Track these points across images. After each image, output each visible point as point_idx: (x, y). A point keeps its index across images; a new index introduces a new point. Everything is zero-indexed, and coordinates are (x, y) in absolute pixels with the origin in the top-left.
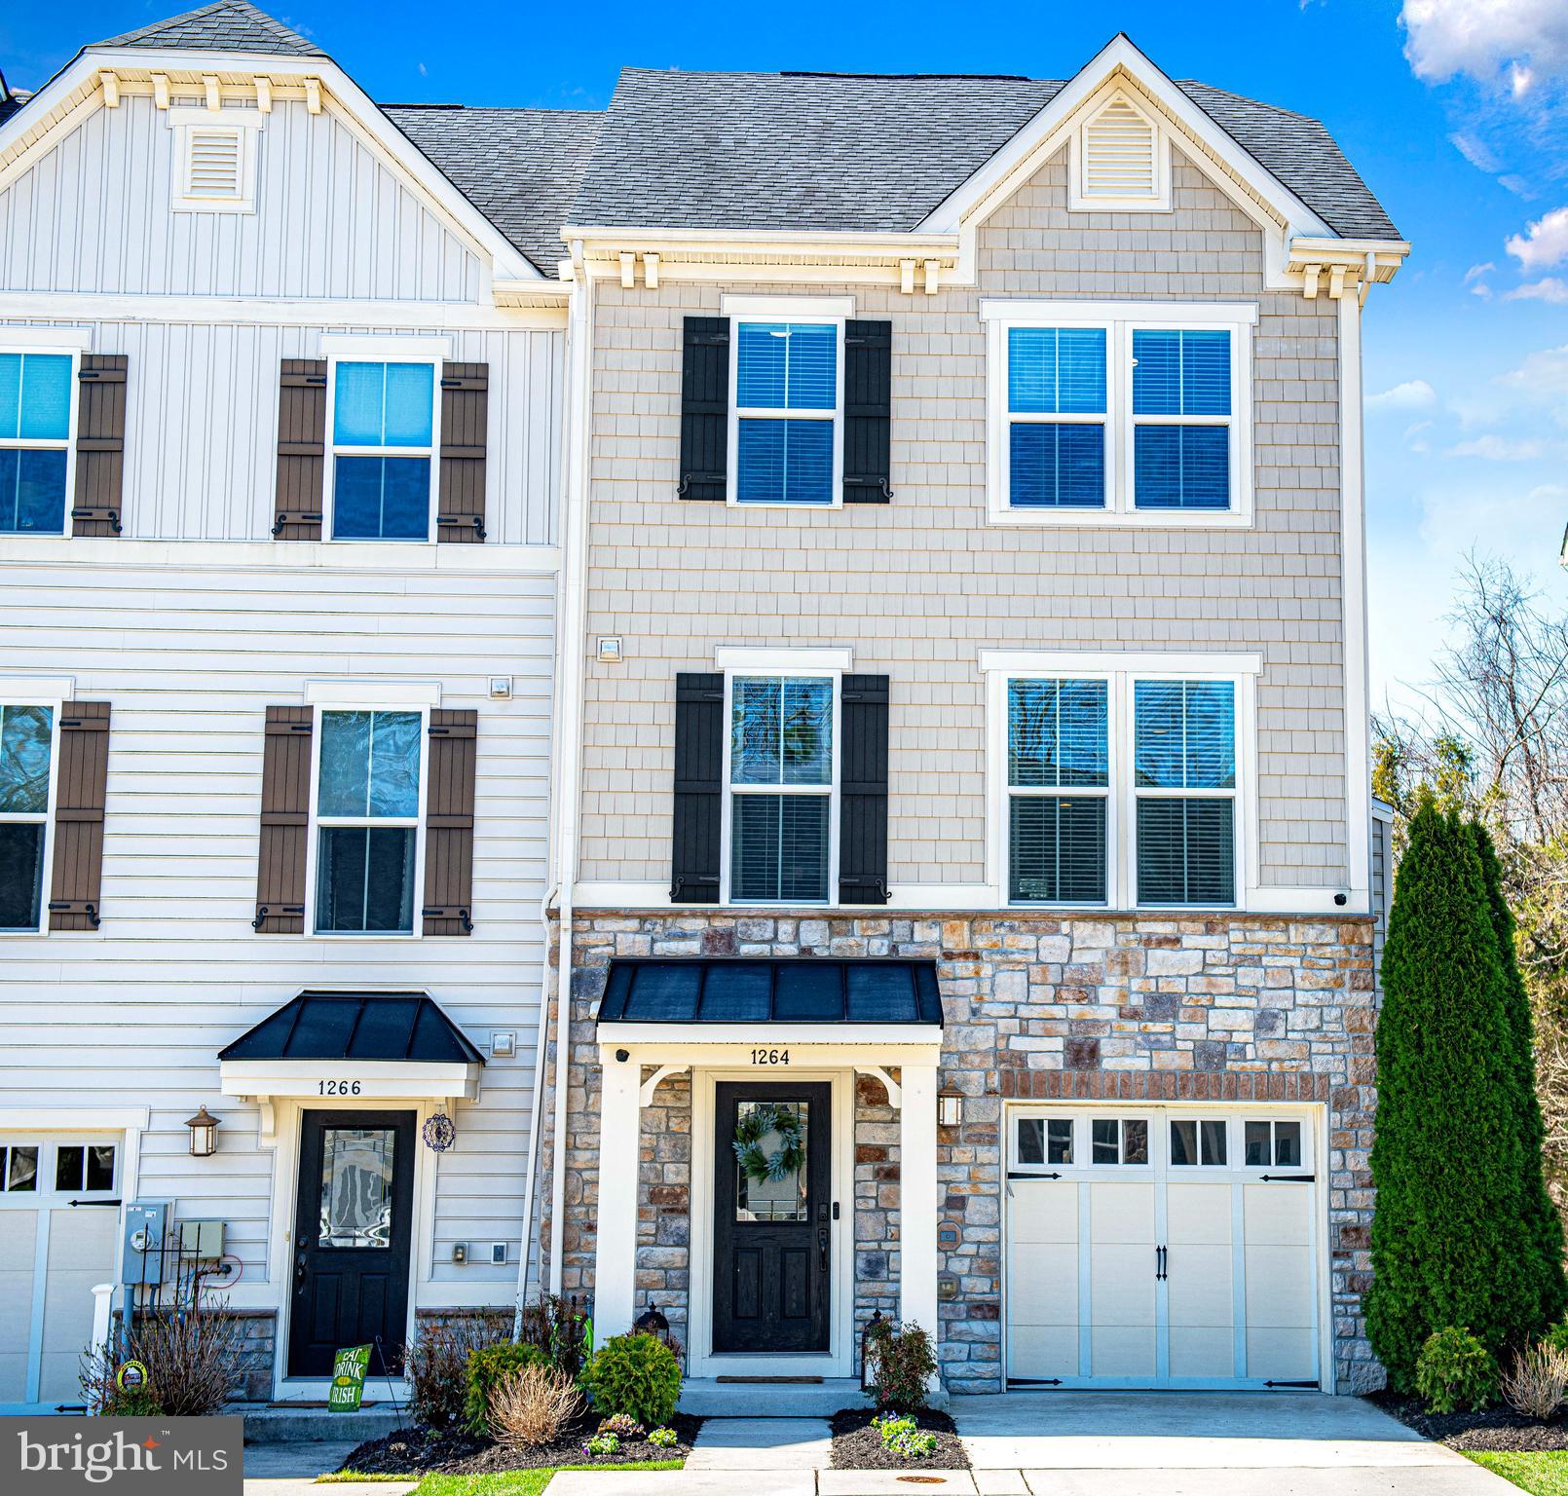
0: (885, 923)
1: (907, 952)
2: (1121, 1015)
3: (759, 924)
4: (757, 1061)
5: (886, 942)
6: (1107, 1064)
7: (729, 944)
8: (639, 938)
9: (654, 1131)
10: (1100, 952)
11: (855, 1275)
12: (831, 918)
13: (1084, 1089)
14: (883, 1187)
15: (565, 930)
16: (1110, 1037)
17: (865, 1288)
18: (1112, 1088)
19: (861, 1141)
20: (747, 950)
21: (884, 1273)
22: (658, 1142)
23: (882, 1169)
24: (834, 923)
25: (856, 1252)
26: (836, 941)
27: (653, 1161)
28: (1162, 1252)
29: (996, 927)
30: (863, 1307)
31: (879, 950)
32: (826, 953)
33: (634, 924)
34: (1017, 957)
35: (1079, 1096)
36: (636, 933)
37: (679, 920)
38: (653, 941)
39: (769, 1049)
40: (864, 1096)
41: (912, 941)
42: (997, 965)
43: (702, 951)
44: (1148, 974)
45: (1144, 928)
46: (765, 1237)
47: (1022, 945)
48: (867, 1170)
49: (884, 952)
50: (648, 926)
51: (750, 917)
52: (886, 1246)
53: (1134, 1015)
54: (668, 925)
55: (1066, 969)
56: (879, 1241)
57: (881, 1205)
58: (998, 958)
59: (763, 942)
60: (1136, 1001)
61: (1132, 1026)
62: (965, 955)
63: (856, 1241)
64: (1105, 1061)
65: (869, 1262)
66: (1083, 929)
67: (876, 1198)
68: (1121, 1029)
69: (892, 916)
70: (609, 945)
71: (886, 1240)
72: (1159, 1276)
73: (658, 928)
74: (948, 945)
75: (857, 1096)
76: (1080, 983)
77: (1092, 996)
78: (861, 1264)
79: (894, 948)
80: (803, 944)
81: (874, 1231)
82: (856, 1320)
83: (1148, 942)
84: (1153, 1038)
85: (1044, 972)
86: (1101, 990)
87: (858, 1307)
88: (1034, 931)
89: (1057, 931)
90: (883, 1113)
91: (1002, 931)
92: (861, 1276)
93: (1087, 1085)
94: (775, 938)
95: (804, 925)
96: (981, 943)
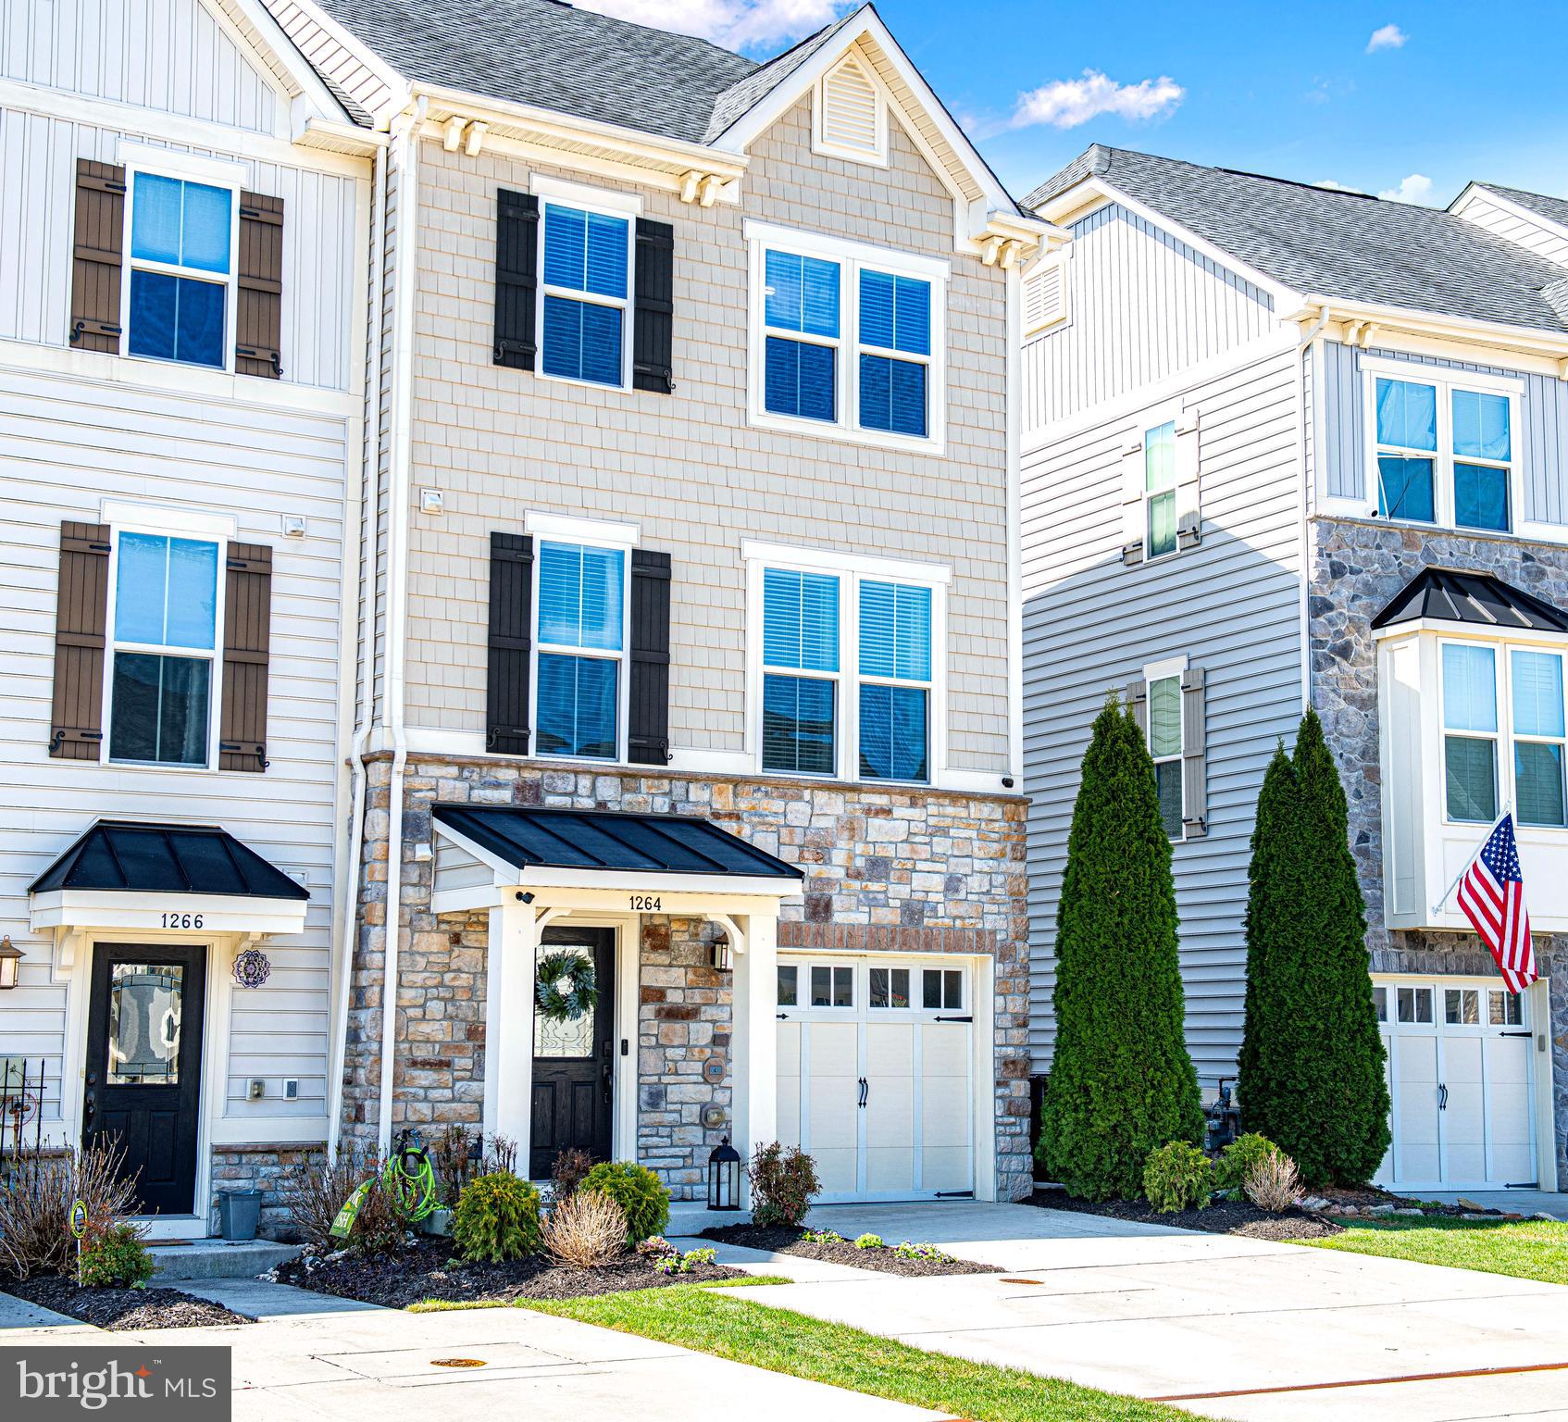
0: (666, 782)
1: (684, 810)
2: (847, 875)
3: (563, 778)
4: (635, 907)
5: (667, 800)
6: (838, 917)
7: (537, 793)
8: (458, 784)
9: (472, 971)
10: (832, 818)
11: (639, 1108)
12: (623, 775)
13: (819, 939)
14: (663, 1025)
15: (399, 773)
16: (840, 893)
17: (647, 1118)
18: (841, 939)
19: (645, 983)
20: (552, 801)
21: (663, 1103)
22: (475, 981)
23: (663, 1009)
24: (625, 780)
25: (639, 1085)
26: (628, 797)
27: (469, 1000)
28: (863, 1082)
29: (754, 791)
30: (646, 1136)
31: (662, 807)
32: (618, 808)
33: (454, 771)
34: (770, 819)
35: (816, 946)
36: (455, 779)
37: (494, 769)
38: (471, 788)
39: (644, 896)
40: (649, 941)
41: (688, 801)
42: (753, 826)
43: (513, 800)
44: (868, 839)
45: (867, 799)
46: (557, 1072)
47: (774, 809)
48: (649, 1010)
49: (666, 809)
50: (466, 774)
51: (555, 770)
52: (665, 1079)
53: (858, 875)
54: (484, 773)
55: (808, 832)
56: (659, 1075)
57: (660, 1042)
58: (756, 819)
59: (565, 794)
60: (860, 863)
61: (856, 885)
62: (730, 816)
63: (640, 1075)
64: (836, 914)
65: (651, 1094)
66: (821, 797)
67: (657, 1036)
68: (848, 887)
69: (671, 777)
70: (431, 790)
71: (664, 1074)
72: (860, 1104)
73: (475, 776)
74: (717, 806)
75: (642, 942)
76: (818, 846)
77: (826, 857)
78: (644, 1096)
79: (673, 806)
80: (599, 798)
81: (655, 1065)
82: (639, 1148)
83: (868, 811)
84: (871, 896)
85: (791, 834)
86: (834, 852)
87: (642, 1136)
88: (783, 797)
89: (800, 798)
90: (664, 957)
91: (759, 795)
92: (644, 1108)
93: (822, 935)
94: (575, 793)
95: (601, 780)
96: (743, 805)
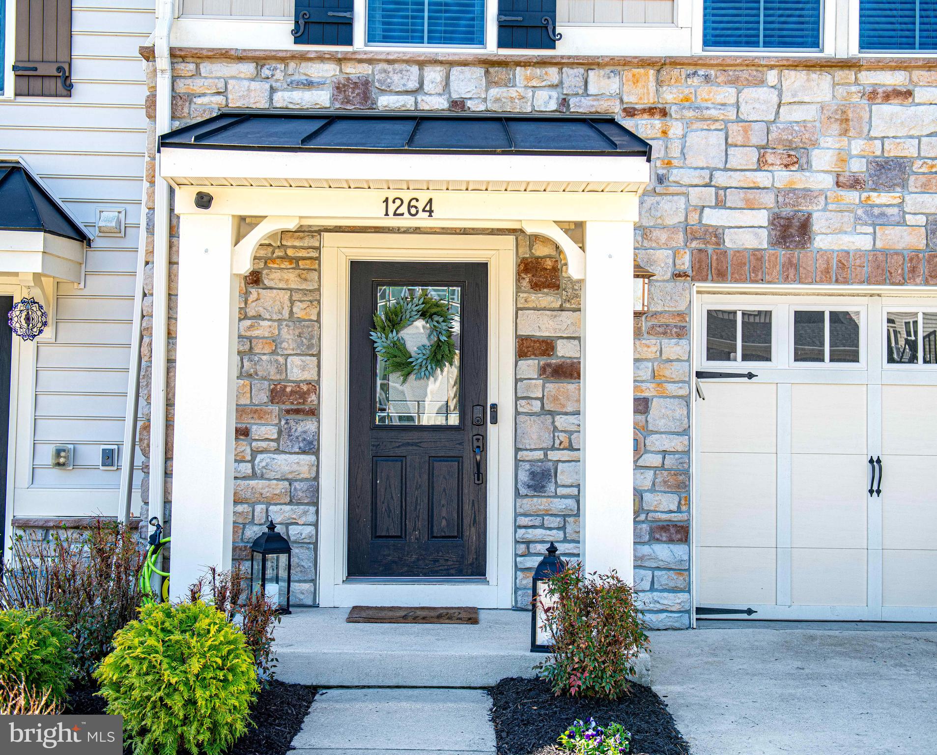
0: (553, 71)
1: (580, 106)
2: (838, 184)
3: (401, 71)
4: (391, 212)
5: (554, 94)
6: (822, 241)
7: (365, 93)
8: (254, 85)
9: (275, 317)
10: (813, 107)
11: (517, 490)
12: (488, 63)
13: (792, 272)
14: (550, 386)
15: (162, 71)
16: (825, 210)
17: (528, 504)
18: (827, 271)
19: (524, 331)
20: (386, 103)
21: (551, 487)
22: (279, 330)
23: (549, 365)
24: (491, 70)
25: (517, 462)
26: (494, 92)
27: (274, 353)
28: (875, 463)
29: (688, 76)
30: (525, 527)
31: (546, 103)
32: (482, 107)
33: (248, 68)
34: (713, 113)
35: (786, 280)
36: (253, 80)
37: (304, 64)
38: (273, 90)
39: (406, 196)
40: (527, 278)
41: (586, 93)
42: (688, 124)
43: (332, 103)
44: (872, 134)
45: (869, 78)
46: (408, 444)
47: (719, 99)
48: (529, 367)
49: (553, 106)
50: (266, 72)
51: (389, 62)
52: (553, 455)
53: (855, 183)
54: (290, 71)
55: (773, 128)
56: (545, 450)
57: (547, 407)
58: (690, 114)
59: (407, 92)
60: (858, 166)
61: (852, 196)
62: (651, 111)
63: (517, 450)
64: (818, 238)
65: (533, 474)
66: (795, 80)
67: (542, 399)
68: (838, 200)
69: (559, 64)
70: (219, 93)
71: (553, 448)
72: (871, 491)
73: (279, 75)
74: (631, 99)
75: (519, 279)
76: (790, 146)
77: (803, 161)
78: (523, 477)
79: (564, 102)
80: (455, 96)
81: (540, 437)
82: (517, 542)
83: (872, 96)
84: (876, 211)
85: (746, 131)
86: (815, 154)
87: (520, 527)
88: (734, 82)
89: (762, 82)
90: (550, 298)
91: (696, 81)
92: (523, 491)
93: (796, 267)
94: (419, 90)
95: (455, 71)
96: (669, 96)
